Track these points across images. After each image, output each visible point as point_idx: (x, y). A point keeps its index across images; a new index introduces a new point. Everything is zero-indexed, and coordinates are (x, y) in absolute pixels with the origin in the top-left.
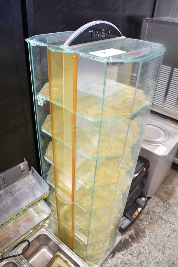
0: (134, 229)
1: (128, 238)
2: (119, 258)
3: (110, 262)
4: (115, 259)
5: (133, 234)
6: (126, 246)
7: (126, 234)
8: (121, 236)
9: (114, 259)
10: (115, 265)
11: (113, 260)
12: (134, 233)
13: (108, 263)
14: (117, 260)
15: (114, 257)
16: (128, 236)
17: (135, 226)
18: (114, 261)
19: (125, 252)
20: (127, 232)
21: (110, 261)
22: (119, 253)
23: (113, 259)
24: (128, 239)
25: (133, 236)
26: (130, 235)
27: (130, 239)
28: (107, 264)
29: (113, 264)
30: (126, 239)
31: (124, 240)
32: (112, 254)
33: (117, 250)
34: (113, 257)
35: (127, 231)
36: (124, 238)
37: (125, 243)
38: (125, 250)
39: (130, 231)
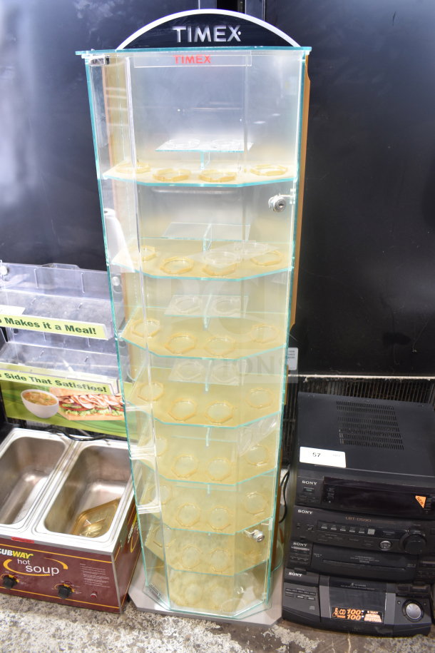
0: (319, 645)
1: (283, 642)
2: (220, 647)
3: (197, 630)
4: (211, 639)
5: (304, 650)
6: (262, 647)
7: (293, 634)
8: (275, 620)
9: (210, 637)
10: (199, 646)
11: (207, 635)
13: (193, 629)
14: (212, 644)
15: (214, 634)
16: (288, 640)
17: (333, 645)
18: (205, 638)
20: (298, 633)
21: (199, 630)
22: (232, 639)
23: (210, 635)
24: (283, 645)
26: (297, 643)
27: (284, 648)
28: (189, 628)
29: (198, 640)
30: (279, 639)
31: (274, 636)
33: (234, 632)
34: (214, 631)
35: (301, 633)
36: (276, 632)
37: (266, 643)
38: (248, 651)
39: (307, 639)
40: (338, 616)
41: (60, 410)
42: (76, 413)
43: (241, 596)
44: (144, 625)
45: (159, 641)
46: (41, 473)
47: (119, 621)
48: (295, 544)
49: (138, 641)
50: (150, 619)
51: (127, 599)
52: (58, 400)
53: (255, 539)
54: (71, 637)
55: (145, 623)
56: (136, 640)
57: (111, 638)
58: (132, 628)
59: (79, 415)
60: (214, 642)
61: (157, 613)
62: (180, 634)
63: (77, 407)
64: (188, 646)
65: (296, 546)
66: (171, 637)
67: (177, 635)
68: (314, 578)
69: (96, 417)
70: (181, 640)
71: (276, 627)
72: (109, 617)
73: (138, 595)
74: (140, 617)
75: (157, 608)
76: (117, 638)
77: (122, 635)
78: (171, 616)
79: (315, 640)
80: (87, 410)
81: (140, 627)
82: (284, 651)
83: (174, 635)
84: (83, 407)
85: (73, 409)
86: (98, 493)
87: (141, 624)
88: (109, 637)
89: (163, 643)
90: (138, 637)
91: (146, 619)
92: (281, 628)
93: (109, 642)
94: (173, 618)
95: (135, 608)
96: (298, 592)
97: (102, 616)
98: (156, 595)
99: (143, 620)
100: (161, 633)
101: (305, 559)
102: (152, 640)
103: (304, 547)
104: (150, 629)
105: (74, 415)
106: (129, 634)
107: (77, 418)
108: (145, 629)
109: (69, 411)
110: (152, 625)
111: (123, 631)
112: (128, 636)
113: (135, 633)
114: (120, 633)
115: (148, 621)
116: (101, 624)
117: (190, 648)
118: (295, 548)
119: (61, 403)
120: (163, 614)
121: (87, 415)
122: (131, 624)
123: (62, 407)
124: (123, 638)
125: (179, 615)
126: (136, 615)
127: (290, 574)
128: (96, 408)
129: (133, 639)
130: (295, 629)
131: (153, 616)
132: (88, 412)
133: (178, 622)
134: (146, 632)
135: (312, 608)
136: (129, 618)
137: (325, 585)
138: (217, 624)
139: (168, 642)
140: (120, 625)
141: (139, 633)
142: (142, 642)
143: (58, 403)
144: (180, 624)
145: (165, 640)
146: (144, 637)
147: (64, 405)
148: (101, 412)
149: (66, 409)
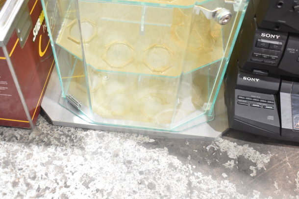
0: (271, 159)
1: (231, 157)
2: (156, 162)
3: (127, 145)
4: (145, 154)
5: (255, 165)
6: (206, 162)
7: (240, 147)
8: (220, 133)
9: (144, 152)
10: (130, 162)
11: (139, 150)
12: (260, 166)
13: (121, 144)
14: (146, 159)
15: (148, 148)
16: (236, 153)
17: (287, 159)
18: (137, 154)
19: (185, 166)
20: (246, 146)
21: (129, 145)
23: (143, 150)
24: (230, 159)
25: (252, 168)
26: (246, 157)
27: (232, 163)
28: (117, 142)
29: (128, 156)
30: (226, 153)
31: (219, 150)
32: (152, 141)
33: (172, 146)
34: (147, 145)
35: (249, 146)
36: (221, 145)
37: (210, 157)
38: (190, 166)
39: (258, 153)
43: (179, 106)
44: (61, 141)
45: (81, 159)
47: (30, 137)
48: (263, 35)
49: (55, 158)
50: (70, 133)
51: (41, 112)
53: (217, 20)
55: (63, 139)
56: (52, 158)
57: (20, 156)
58: (48, 144)
60: (148, 158)
61: (77, 127)
62: (106, 150)
64: (117, 162)
65: (265, 38)
66: (95, 153)
67: (103, 150)
70: (108, 155)
71: (221, 140)
72: (19, 133)
73: (53, 107)
74: (57, 133)
75: (77, 120)
76: (29, 156)
77: (34, 153)
78: (94, 130)
79: (266, 153)
81: (57, 143)
82: (232, 166)
83: (99, 150)
87: (58, 140)
88: (19, 155)
89: (86, 160)
90: (54, 154)
91: (64, 134)
92: (226, 141)
93: (18, 160)
94: (97, 132)
95: (49, 121)
96: (252, 100)
97: (11, 132)
98: (75, 108)
99: (61, 135)
100: (82, 148)
101: (274, 57)
102: (72, 157)
103: (275, 39)
104: (69, 144)
106: (43, 151)
108: (63, 144)
110: (72, 140)
111: (35, 148)
112: (42, 154)
113: (51, 149)
114: (32, 150)
115: (67, 136)
116: (9, 141)
117: (120, 165)
118: (263, 41)
120: (85, 128)
122: (46, 140)
124: (35, 156)
125: (105, 129)
126: (52, 129)
127: (245, 78)
129: (49, 156)
130: (243, 142)
131: (73, 130)
133: (104, 136)
134: (64, 148)
135: (271, 118)
136: (43, 133)
137: (287, 91)
138: (151, 137)
139: (93, 159)
140: (32, 141)
141: (56, 149)
142: (60, 159)
144: (105, 138)
145: (87, 156)
146: (61, 155)
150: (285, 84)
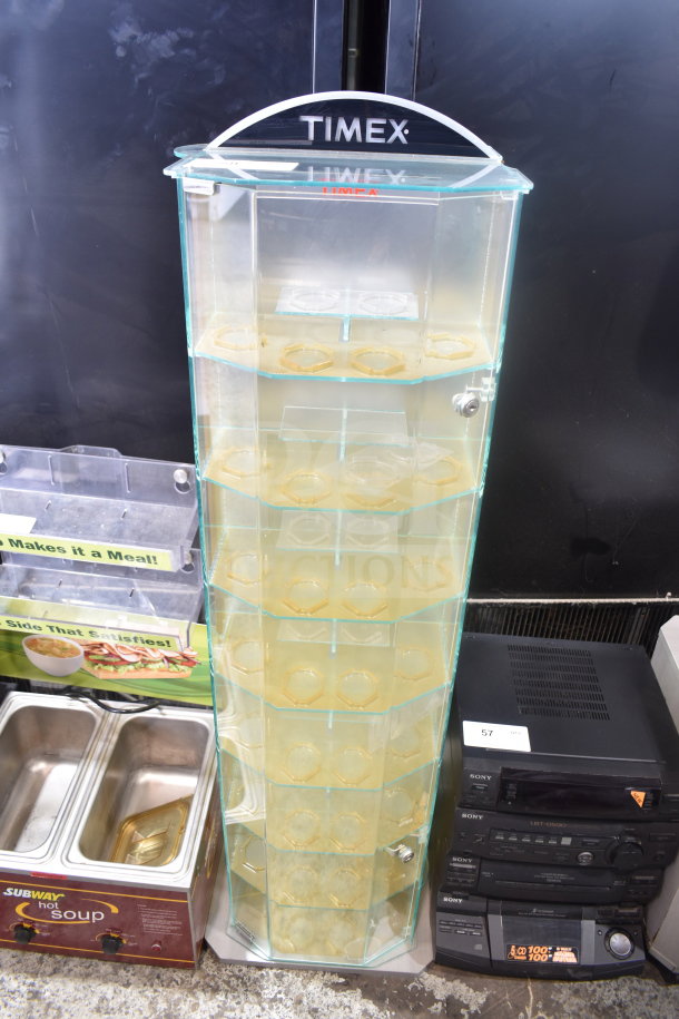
0: (488, 999)
1: (438, 997)
2: (347, 1010)
3: (311, 987)
4: (334, 999)
5: (467, 1007)
6: (407, 1007)
7: (450, 984)
8: (423, 967)
9: (332, 997)
10: (316, 1010)
11: (326, 994)
12: (473, 1008)
13: (305, 987)
14: (335, 1006)
15: (337, 991)
16: (444, 993)
17: (507, 997)
18: (325, 999)
19: (382, 1013)
20: (457, 982)
21: (314, 987)
22: (363, 997)
23: (331, 993)
24: (437, 1001)
25: (463, 1011)
26: (457, 997)
27: (439, 1005)
28: (299, 984)
29: (313, 1002)
30: (431, 993)
31: (423, 989)
32: (342, 980)
33: (366, 986)
34: (336, 987)
35: (461, 982)
36: (426, 983)
37: (413, 999)
38: (388, 1013)
39: (471, 991)
40: (516, 958)
41: (85, 665)
42: (111, 668)
43: (372, 932)
44: (232, 984)
45: (259, 1008)
46: (54, 758)
47: (194, 980)
48: (454, 859)
49: (226, 1009)
50: (241, 974)
51: (204, 945)
52: (82, 650)
53: (400, 859)
54: (124, 1009)
55: (234, 982)
56: (223, 1008)
57: (184, 1007)
58: (216, 990)
59: (116, 671)
60: (338, 1004)
61: (249, 965)
62: (287, 995)
63: (113, 660)
64: (301, 1012)
65: (457, 862)
66: (274, 1000)
67: (282, 996)
68: (480, 904)
69: (143, 674)
70: (289, 1003)
71: (426, 975)
72: (179, 975)
73: (222, 940)
74: (225, 973)
75: (251, 957)
76: (195, 1007)
77: (201, 1002)
78: (271, 968)
79: (481, 991)
80: (129, 663)
81: (226, 987)
82: (439, 1010)
83: (279, 996)
84: (123, 660)
85: (106, 663)
86: (147, 785)
87: (228, 983)
88: (182, 1005)
89: (263, 1009)
90: (225, 1003)
91: (234, 976)
92: (433, 977)
93: (182, 1013)
94: (274, 971)
95: (216, 959)
96: (456, 925)
97: (168, 974)
98: (248, 938)
99: (230, 977)
100: (258, 994)
101: (469, 881)
102: (246, 1006)
103: (468, 863)
104: (241, 989)
105: (108, 671)
106: (211, 999)
107: (112, 676)
108: (234, 990)
109: (100, 665)
110: (244, 984)
111: (201, 996)
112: (210, 1003)
113: (221, 997)
114: (197, 998)
115: (238, 978)
116: (168, 986)
117: (304, 1015)
118: (455, 865)
119: (87, 654)
120: (260, 967)
121: (129, 671)
122: (212, 984)
123: (89, 660)
124: (202, 1006)
125: (284, 967)
126: (219, 969)
127: (445, 899)
128: (143, 661)
129: (219, 1006)
130: (453, 977)
131: (244, 969)
132: (131, 667)
133: (283, 976)
134: (236, 994)
135: (479, 947)
136: (208, 975)
137: (496, 913)
138: (340, 977)
139: (271, 1008)
140: (196, 986)
141: (226, 997)
142: (233, 1010)
143: (82, 653)
144: (285, 979)
145: (266, 1006)
146: (233, 1004)
147: (91, 657)
148: (150, 666)
149: (96, 662)
150: (493, 904)
